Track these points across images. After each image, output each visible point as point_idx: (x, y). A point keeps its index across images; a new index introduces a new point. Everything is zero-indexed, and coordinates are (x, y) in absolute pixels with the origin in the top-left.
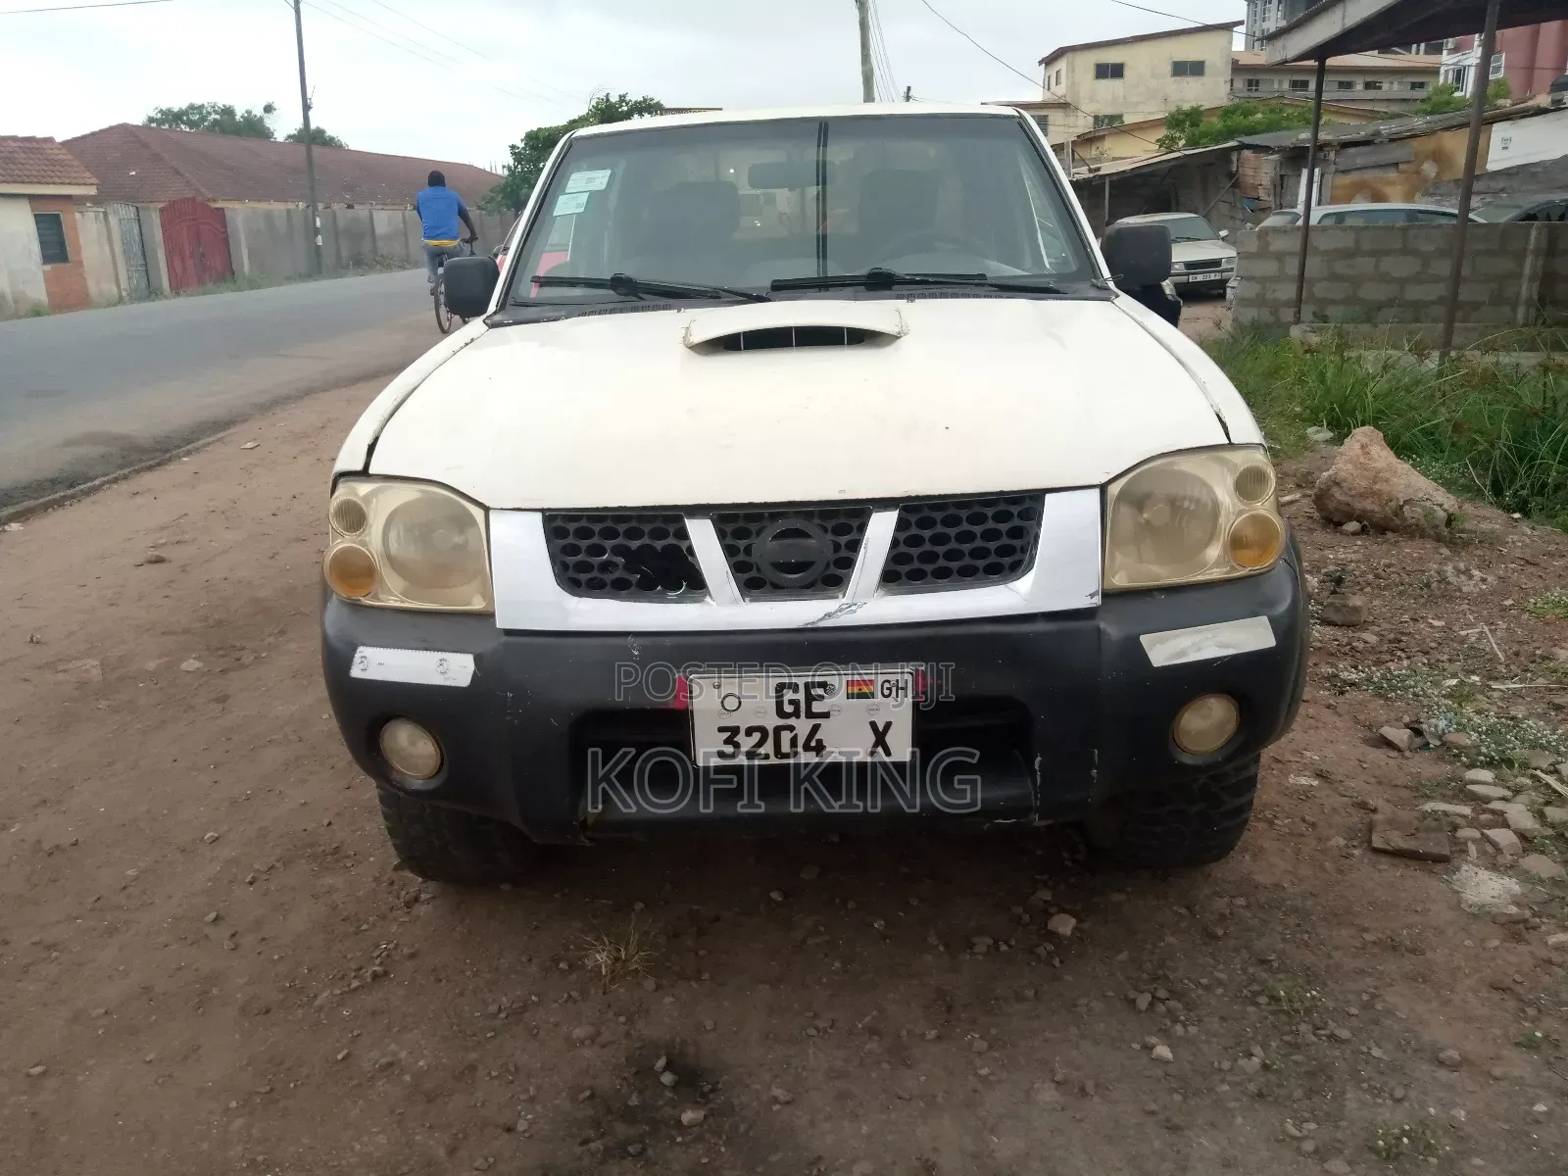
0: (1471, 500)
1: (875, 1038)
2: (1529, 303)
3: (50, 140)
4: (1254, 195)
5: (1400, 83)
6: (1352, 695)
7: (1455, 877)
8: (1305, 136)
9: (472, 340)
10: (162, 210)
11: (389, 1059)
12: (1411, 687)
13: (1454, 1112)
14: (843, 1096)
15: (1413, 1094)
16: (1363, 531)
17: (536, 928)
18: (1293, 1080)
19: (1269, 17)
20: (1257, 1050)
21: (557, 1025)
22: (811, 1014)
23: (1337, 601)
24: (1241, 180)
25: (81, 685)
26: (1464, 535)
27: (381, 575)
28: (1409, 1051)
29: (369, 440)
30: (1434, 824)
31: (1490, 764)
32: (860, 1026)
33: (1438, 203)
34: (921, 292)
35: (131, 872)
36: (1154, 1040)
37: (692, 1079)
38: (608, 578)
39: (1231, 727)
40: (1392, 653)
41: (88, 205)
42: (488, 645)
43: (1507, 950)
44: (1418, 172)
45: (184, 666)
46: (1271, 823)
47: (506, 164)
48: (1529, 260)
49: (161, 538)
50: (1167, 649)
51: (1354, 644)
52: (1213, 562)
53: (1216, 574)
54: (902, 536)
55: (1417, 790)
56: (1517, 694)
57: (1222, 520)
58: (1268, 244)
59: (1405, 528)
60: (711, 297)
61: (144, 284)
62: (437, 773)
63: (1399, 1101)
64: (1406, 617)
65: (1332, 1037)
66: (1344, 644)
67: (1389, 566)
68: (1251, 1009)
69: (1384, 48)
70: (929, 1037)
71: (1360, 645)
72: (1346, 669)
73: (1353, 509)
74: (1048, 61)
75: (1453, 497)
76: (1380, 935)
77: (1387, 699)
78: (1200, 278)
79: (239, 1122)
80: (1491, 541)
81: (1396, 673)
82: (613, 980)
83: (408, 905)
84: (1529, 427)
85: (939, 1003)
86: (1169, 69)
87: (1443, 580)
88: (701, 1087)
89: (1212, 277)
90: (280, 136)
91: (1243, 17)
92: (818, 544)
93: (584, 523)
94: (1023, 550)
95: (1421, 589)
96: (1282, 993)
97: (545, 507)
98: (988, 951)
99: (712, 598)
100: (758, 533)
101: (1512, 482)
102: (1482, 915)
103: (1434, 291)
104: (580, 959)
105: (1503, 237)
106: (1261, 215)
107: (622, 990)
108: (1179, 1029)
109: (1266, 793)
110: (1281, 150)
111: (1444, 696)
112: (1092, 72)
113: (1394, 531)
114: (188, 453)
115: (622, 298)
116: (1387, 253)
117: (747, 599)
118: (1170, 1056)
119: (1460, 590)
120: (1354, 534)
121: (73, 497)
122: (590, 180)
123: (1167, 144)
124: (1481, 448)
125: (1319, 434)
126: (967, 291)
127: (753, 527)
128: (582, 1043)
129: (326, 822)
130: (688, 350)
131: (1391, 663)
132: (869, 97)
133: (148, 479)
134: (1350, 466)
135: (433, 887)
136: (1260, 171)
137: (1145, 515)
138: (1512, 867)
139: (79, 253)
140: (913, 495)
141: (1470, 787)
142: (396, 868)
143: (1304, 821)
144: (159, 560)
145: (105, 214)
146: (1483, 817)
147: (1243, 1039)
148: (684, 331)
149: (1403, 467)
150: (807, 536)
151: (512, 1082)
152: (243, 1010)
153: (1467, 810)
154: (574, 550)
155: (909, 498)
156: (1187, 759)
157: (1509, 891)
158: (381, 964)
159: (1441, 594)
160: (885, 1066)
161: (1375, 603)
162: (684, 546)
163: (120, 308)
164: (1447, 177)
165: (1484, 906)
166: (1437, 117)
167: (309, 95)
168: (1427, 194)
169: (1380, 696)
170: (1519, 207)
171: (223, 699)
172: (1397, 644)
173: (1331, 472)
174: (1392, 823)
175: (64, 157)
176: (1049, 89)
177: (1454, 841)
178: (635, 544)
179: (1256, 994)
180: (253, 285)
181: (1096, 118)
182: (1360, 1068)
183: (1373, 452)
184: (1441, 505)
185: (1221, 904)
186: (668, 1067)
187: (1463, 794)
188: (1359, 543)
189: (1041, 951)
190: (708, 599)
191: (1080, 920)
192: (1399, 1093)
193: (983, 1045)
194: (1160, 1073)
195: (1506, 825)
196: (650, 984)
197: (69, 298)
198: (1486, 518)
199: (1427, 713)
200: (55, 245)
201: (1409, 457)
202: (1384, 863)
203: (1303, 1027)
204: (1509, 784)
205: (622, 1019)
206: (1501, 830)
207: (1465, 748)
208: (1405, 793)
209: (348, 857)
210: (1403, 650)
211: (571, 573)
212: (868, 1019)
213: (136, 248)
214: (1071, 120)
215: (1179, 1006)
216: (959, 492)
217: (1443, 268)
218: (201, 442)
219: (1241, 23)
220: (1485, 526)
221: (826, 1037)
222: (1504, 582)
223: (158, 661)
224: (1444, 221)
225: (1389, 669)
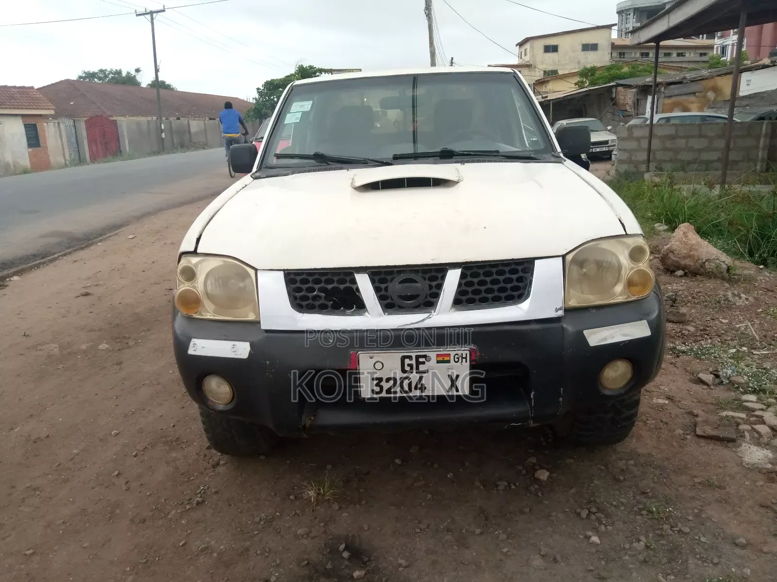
0: (739, 259)
1: (450, 533)
2: (763, 160)
3: (32, 88)
4: (624, 109)
5: (695, 53)
6: (683, 357)
7: (739, 450)
8: (649, 80)
9: (246, 186)
10: (86, 122)
11: (206, 545)
12: (712, 353)
13: (745, 570)
14: (434, 563)
15: (723, 560)
16: (685, 275)
17: (278, 478)
18: (661, 553)
19: (629, 22)
20: (643, 538)
21: (290, 527)
22: (417, 522)
23: (674, 310)
24: (617, 102)
25: (49, 356)
26: (736, 277)
27: (203, 302)
28: (720, 539)
29: (197, 236)
30: (727, 422)
31: (754, 392)
32: (442, 527)
33: (716, 112)
34: (467, 159)
35: (75, 451)
36: (590, 533)
37: (358, 555)
38: (317, 303)
39: (629, 376)
40: (702, 336)
41: (50, 119)
42: (257, 338)
43: (768, 487)
44: (705, 97)
45: (101, 347)
46: (645, 423)
47: (255, 97)
48: (762, 141)
49: (87, 283)
50: (597, 337)
51: (683, 332)
52: (619, 293)
53: (620, 299)
54: (464, 281)
55: (718, 405)
56: (766, 357)
57: (623, 272)
58: (633, 133)
59: (706, 273)
60: (363, 163)
61: (77, 158)
62: (231, 401)
63: (716, 564)
64: (709, 318)
65: (680, 531)
66: (678, 331)
67: (699, 292)
68: (638, 517)
69: (686, 36)
70: (477, 533)
71: (686, 332)
72: (679, 345)
73: (680, 264)
74: (521, 44)
75: (730, 258)
76: (702, 479)
77: (701, 359)
78: (598, 150)
79: (131, 578)
80: (749, 280)
81: (705, 346)
82: (317, 505)
83: (214, 467)
84: (766, 222)
85: (482, 515)
86: (580, 47)
87: (727, 299)
88: (363, 559)
89: (604, 149)
90: (144, 85)
91: (616, 22)
92: (421, 286)
93: (304, 276)
94: (525, 288)
95: (716, 304)
96: (654, 509)
97: (285, 268)
98: (506, 489)
99: (368, 313)
100: (392, 280)
101: (758, 249)
102: (755, 469)
103: (714, 156)
104: (301, 493)
105: (749, 129)
106: (628, 119)
107: (322, 510)
108: (603, 528)
109: (642, 408)
110: (637, 87)
111: (730, 358)
112: (542, 50)
113: (701, 275)
114: (101, 241)
115: (318, 164)
116: (692, 137)
117: (386, 314)
118: (599, 542)
119: (735, 304)
120: (681, 276)
121: (44, 263)
122: (302, 106)
123: (580, 84)
124: (742, 233)
125: (661, 227)
126: (490, 159)
127: (389, 278)
128: (302, 536)
129: (172, 425)
130: (353, 189)
131: (702, 341)
132: (433, 64)
133: (81, 254)
134: (678, 243)
135: (226, 457)
136: (627, 97)
137: (584, 270)
138: (768, 444)
139: (45, 143)
140: (469, 261)
141: (744, 403)
142: (208, 448)
143: (662, 421)
144: (87, 294)
145: (59, 123)
146: (752, 419)
147: (635, 533)
148: (351, 181)
149: (705, 243)
150: (415, 282)
151: (267, 557)
152: (132, 521)
153: (743, 415)
154: (299, 290)
155: (467, 263)
156: (607, 392)
157: (767, 457)
158: (201, 497)
159: (726, 306)
160: (455, 547)
161: (693, 311)
162: (354, 287)
163: (66, 169)
164: (719, 99)
165: (754, 464)
166: (713, 70)
167: (158, 64)
168: (710, 107)
169: (698, 358)
170: (755, 113)
171: (120, 364)
172: (704, 332)
173: (669, 246)
174: (706, 422)
175: (39, 96)
176: (521, 58)
177: (738, 431)
178: (330, 287)
179: (641, 510)
180: (131, 157)
181: (545, 72)
182: (695, 547)
183: (689, 236)
184: (724, 262)
185: (621, 464)
186: (346, 549)
187: (741, 407)
188: (683, 281)
189: (532, 488)
190: (367, 313)
191: (551, 473)
192: (716, 561)
193: (503, 536)
194: (594, 550)
195: (764, 423)
196: (336, 506)
197: (40, 165)
198: (746, 268)
199: (721, 366)
200: (34, 138)
201: (707, 238)
202: (703, 442)
203: (666, 527)
204: (764, 402)
205: (322, 524)
206: (762, 425)
207: (741, 384)
208: (712, 407)
209: (183, 442)
210: (707, 335)
211: (298, 301)
212: (446, 524)
213: (74, 139)
214: (533, 73)
215: (603, 516)
216: (492, 260)
217: (721, 144)
218: (107, 235)
219: (615, 25)
220: (746, 272)
221: (425, 533)
222: (757, 300)
223: (88, 345)
224: (719, 121)
225: (702, 345)
